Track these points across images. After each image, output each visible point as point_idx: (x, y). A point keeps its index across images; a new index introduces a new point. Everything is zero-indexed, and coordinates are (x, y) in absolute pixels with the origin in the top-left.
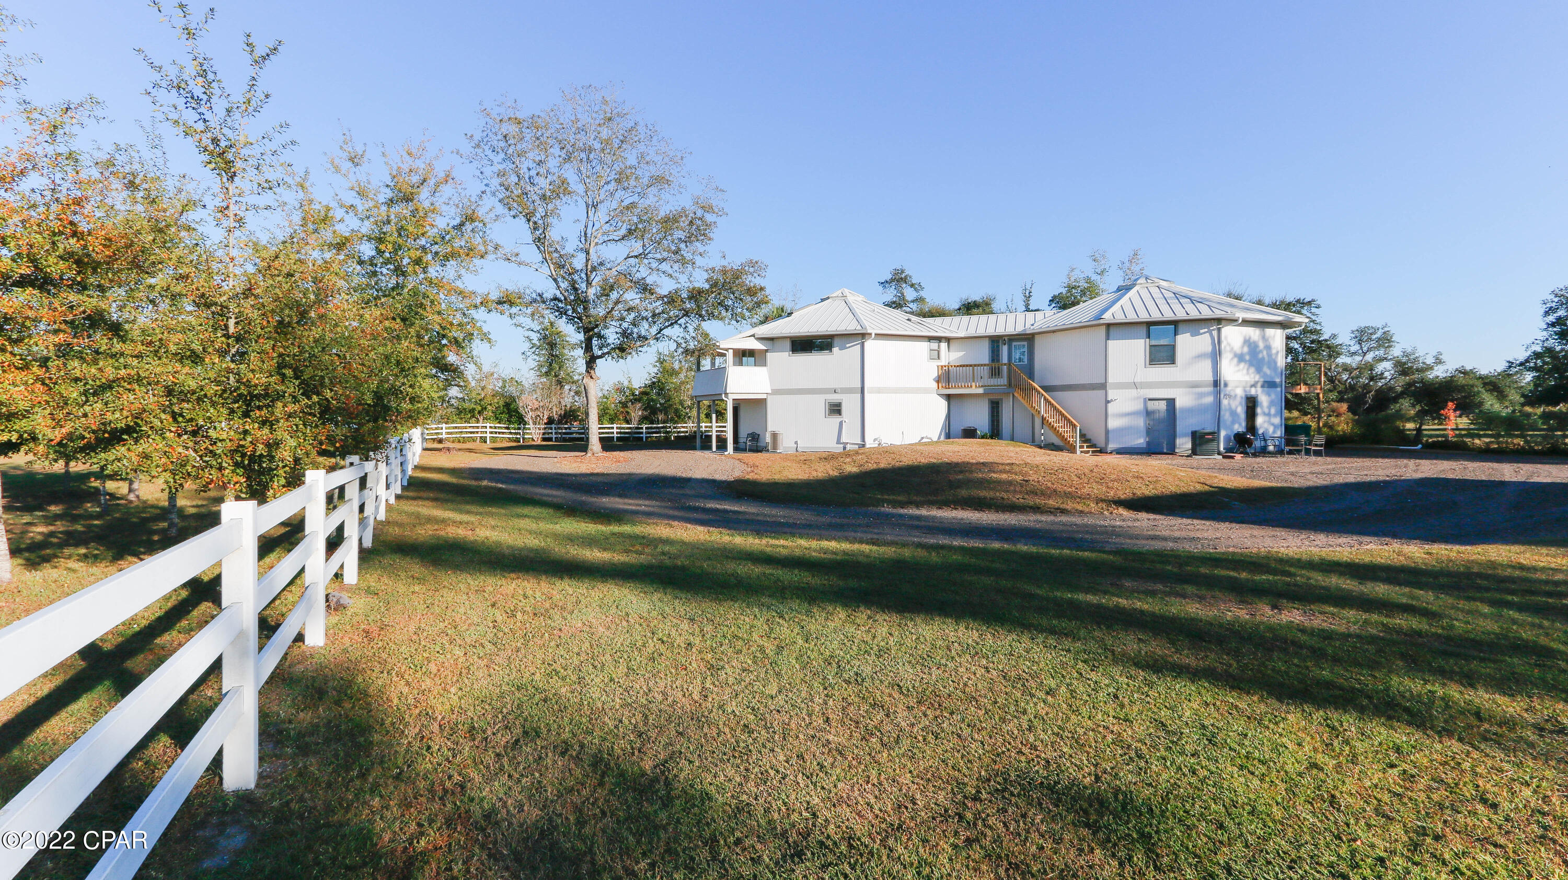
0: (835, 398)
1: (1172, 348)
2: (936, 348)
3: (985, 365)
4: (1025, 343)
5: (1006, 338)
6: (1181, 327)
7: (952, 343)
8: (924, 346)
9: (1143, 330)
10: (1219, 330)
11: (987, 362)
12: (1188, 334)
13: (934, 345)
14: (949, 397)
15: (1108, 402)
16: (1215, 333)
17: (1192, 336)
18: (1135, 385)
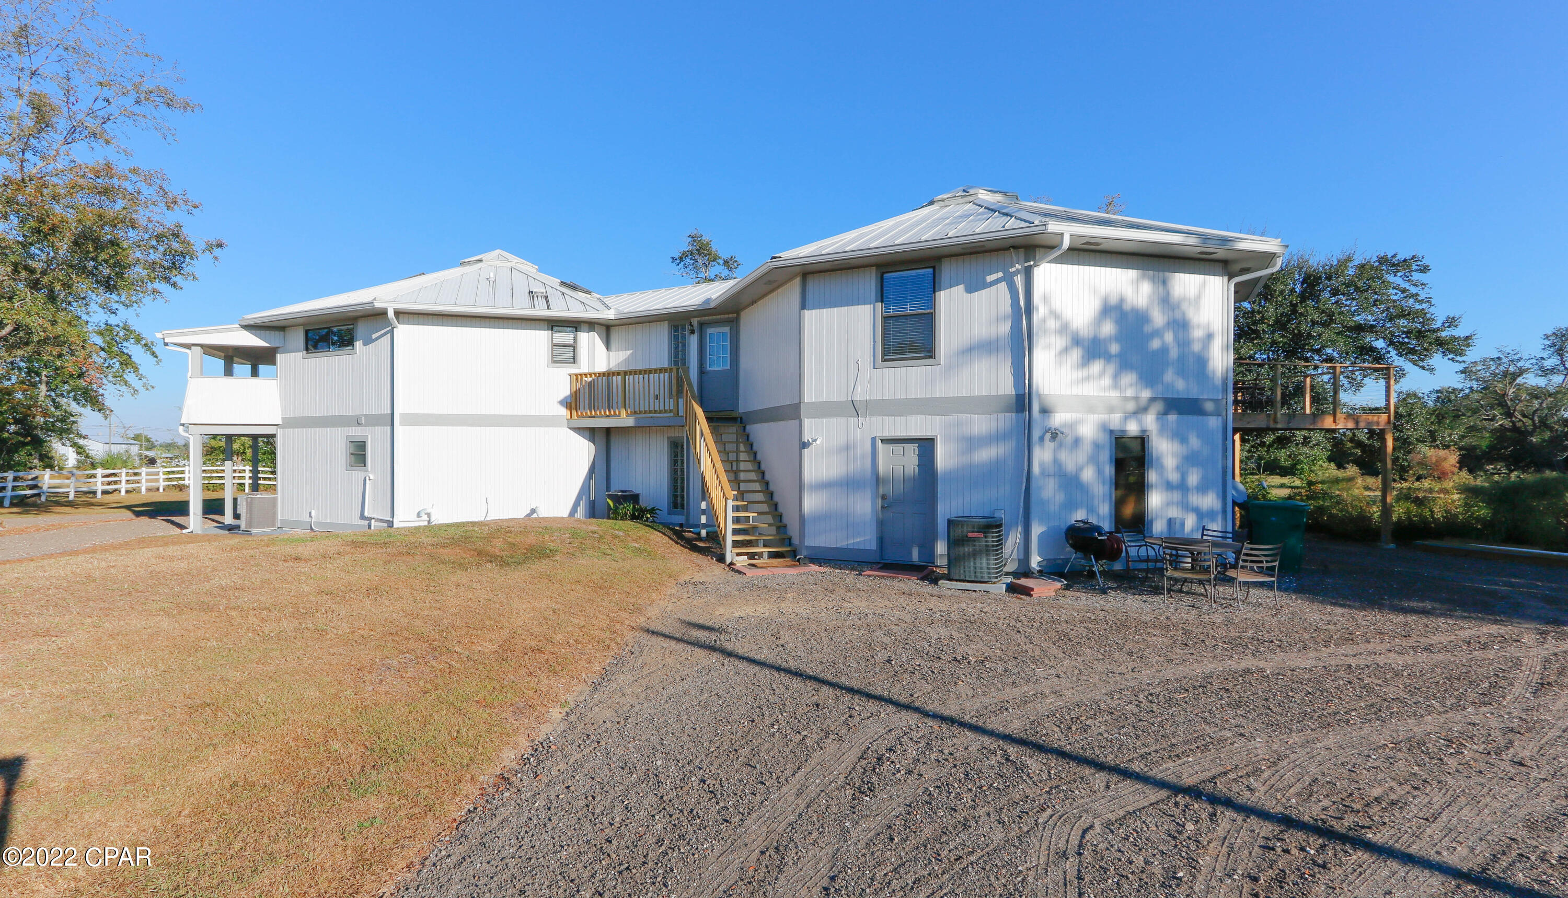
0: (358, 432)
1: (928, 321)
2: (571, 341)
3: (661, 370)
4: (727, 329)
5: (695, 322)
6: (947, 270)
7: (616, 335)
8: (541, 337)
9: (869, 282)
10: (1028, 274)
11: (665, 365)
12: (961, 288)
13: (565, 337)
14: (591, 433)
15: (804, 445)
16: (1019, 280)
17: (969, 290)
18: (855, 409)
